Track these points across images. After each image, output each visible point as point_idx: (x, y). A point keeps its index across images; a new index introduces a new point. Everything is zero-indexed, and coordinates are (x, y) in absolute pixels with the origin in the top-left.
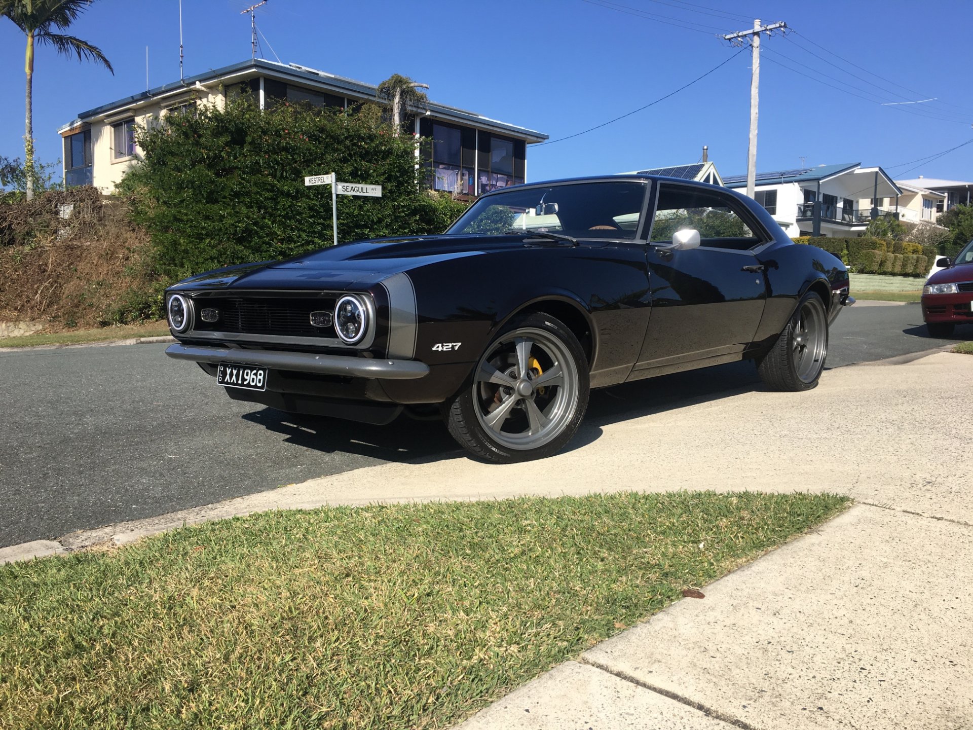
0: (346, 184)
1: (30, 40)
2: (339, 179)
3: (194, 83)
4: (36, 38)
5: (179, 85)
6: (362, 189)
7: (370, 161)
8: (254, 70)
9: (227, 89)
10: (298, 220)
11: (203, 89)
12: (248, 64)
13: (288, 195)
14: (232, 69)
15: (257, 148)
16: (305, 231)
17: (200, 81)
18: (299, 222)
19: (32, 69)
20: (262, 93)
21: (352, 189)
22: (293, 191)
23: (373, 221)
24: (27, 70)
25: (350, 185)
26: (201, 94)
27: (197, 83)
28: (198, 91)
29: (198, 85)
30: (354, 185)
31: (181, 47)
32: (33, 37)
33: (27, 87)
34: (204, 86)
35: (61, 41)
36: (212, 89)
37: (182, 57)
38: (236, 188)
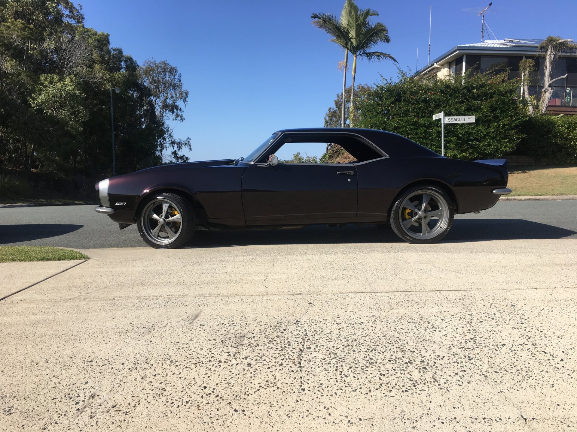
0: (451, 117)
1: (355, 58)
2: (446, 115)
3: (433, 65)
4: (358, 57)
5: (427, 66)
6: (462, 119)
7: (481, 100)
8: (458, 52)
9: (449, 64)
10: (430, 139)
11: (438, 66)
12: (454, 49)
13: (425, 126)
14: (447, 54)
15: (408, 102)
16: (434, 145)
17: (437, 63)
18: (432, 140)
19: (355, 72)
20: (464, 64)
21: (455, 120)
22: (427, 123)
23: (480, 137)
24: (353, 73)
25: (454, 117)
26: (438, 69)
27: (435, 64)
28: (437, 68)
29: (436, 65)
30: (456, 117)
31: (430, 45)
32: (356, 56)
33: (352, 81)
34: (438, 65)
35: (369, 55)
36: (443, 66)
37: (429, 51)
38: (396, 125)
